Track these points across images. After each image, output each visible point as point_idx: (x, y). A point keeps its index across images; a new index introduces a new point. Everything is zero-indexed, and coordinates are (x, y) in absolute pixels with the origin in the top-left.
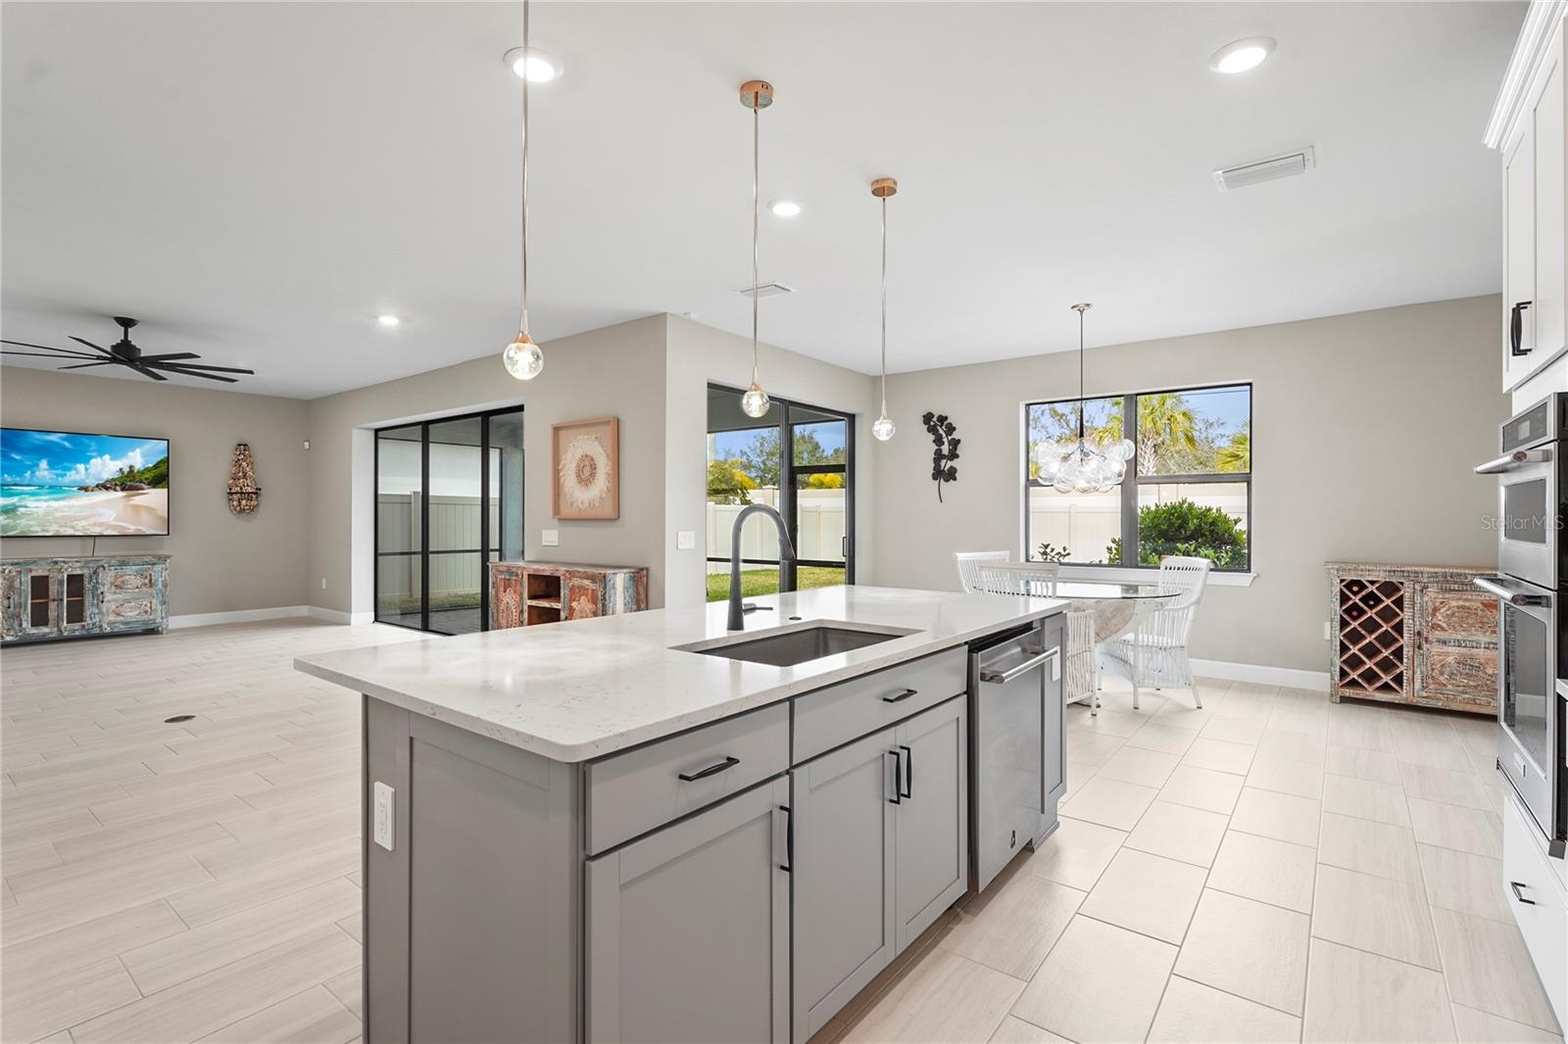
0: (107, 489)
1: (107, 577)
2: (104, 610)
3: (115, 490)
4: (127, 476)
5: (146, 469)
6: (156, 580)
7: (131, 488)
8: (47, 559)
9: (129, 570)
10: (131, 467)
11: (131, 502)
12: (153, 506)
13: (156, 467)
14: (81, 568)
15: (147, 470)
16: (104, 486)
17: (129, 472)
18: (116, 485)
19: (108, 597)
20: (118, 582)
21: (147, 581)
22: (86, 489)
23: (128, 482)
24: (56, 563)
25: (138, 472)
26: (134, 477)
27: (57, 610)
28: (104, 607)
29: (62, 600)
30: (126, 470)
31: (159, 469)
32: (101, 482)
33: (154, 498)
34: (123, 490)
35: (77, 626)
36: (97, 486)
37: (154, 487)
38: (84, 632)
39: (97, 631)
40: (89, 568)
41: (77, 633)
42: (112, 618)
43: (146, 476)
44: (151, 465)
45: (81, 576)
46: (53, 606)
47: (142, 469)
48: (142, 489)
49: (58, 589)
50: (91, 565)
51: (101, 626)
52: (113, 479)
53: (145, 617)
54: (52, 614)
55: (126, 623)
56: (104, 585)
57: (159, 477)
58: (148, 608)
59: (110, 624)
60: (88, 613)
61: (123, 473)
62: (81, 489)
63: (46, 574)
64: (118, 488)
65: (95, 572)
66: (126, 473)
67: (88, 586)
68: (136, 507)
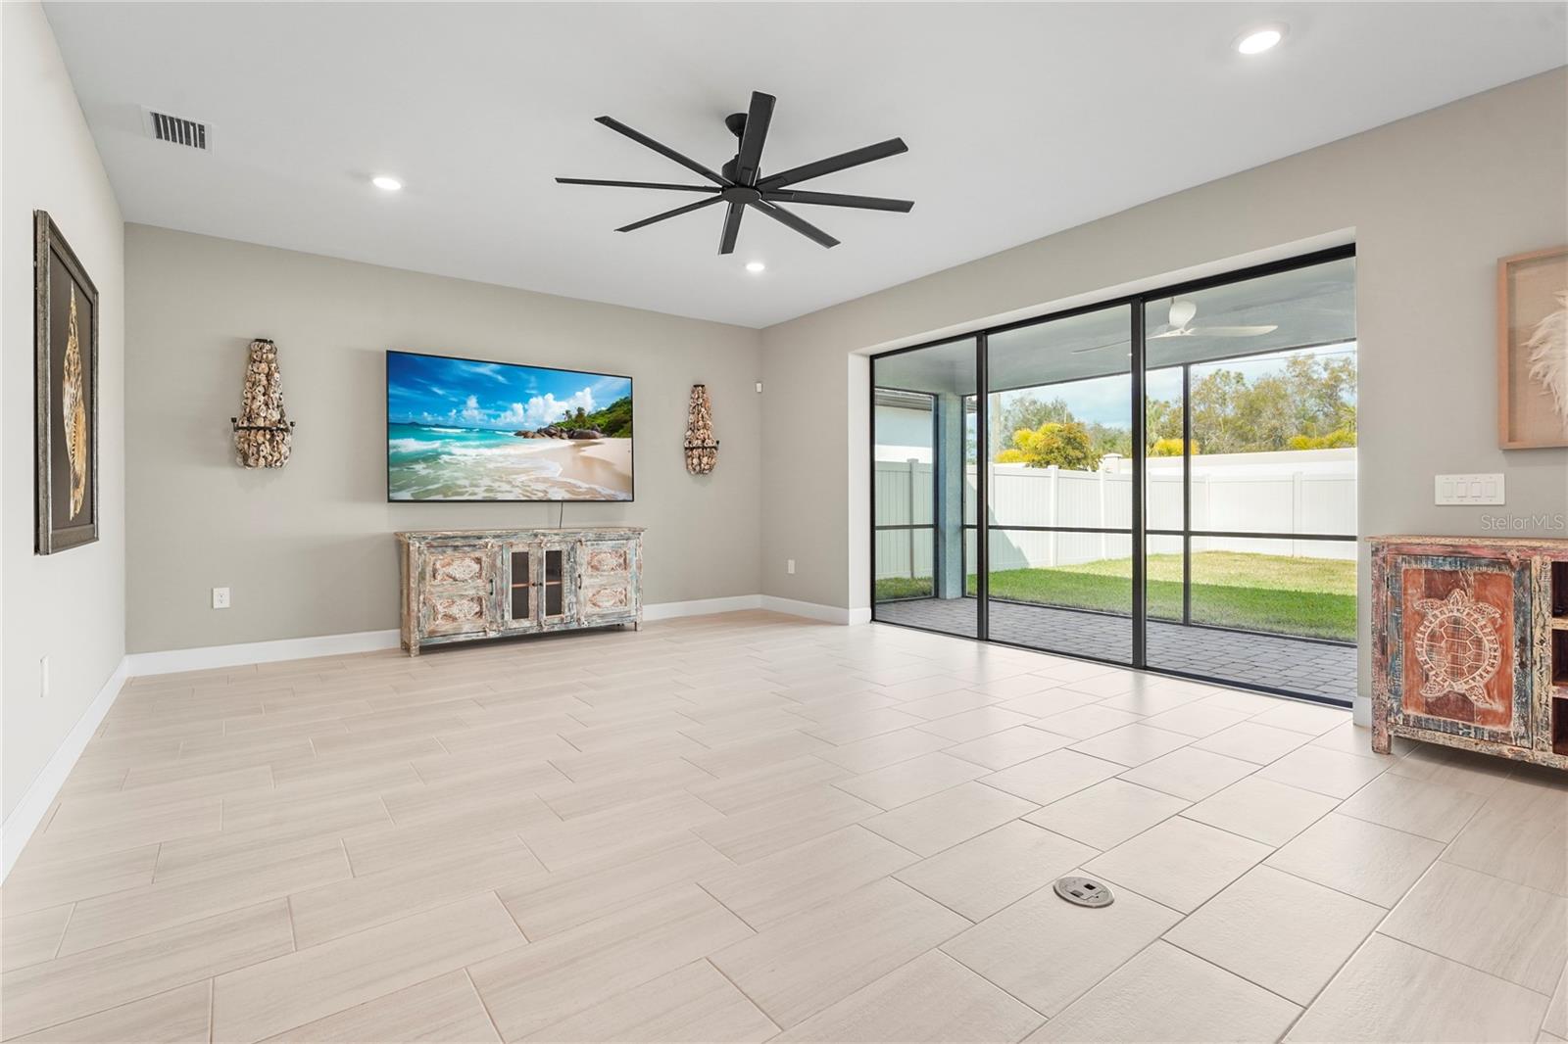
0: (551, 435)
1: (584, 554)
2: (582, 599)
3: (561, 437)
4: (576, 422)
5: (598, 413)
6: (631, 560)
7: (581, 436)
8: (528, 530)
9: (606, 546)
10: (580, 410)
11: (582, 454)
12: (607, 460)
13: (610, 410)
14: (560, 542)
15: (600, 414)
16: (548, 432)
17: (577, 416)
18: (562, 431)
19: (586, 581)
20: (595, 563)
21: (622, 561)
22: (525, 435)
23: (577, 428)
24: (536, 535)
25: (589, 416)
26: (584, 422)
27: (537, 598)
28: (581, 593)
29: (541, 584)
30: (574, 413)
31: (614, 414)
32: (543, 427)
33: (610, 448)
34: (571, 437)
35: (556, 619)
36: (539, 431)
37: (609, 436)
38: (563, 628)
39: (574, 626)
40: (566, 542)
41: (556, 629)
42: (590, 609)
43: (599, 422)
44: (604, 409)
45: (559, 553)
46: (533, 591)
47: (594, 412)
48: (595, 438)
49: (537, 570)
50: (569, 539)
51: (579, 620)
52: (558, 424)
53: (621, 608)
54: (532, 603)
55: (602, 616)
56: (581, 565)
57: (618, 422)
58: (623, 597)
59: (588, 616)
60: (566, 602)
61: (570, 417)
62: (518, 434)
63: (526, 550)
64: (565, 435)
65: (572, 548)
66: (573, 417)
67: (566, 566)
68: (588, 461)
